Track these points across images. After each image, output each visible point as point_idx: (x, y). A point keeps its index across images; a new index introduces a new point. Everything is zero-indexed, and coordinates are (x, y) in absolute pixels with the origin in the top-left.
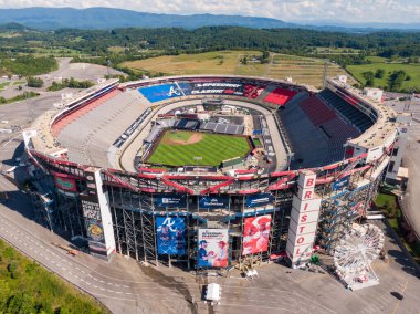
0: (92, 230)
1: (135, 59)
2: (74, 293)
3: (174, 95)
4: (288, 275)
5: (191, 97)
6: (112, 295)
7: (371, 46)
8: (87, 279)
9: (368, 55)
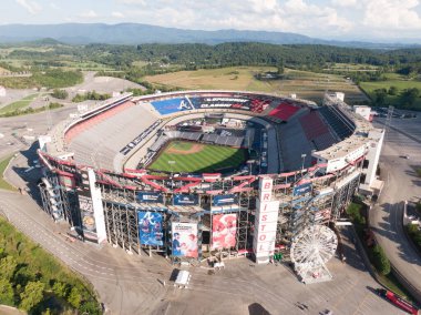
0: (86, 221)
1: (155, 74)
2: (67, 272)
3: (184, 109)
4: (252, 269)
5: (200, 110)
6: (98, 275)
7: (392, 63)
8: (80, 261)
9: (386, 71)
